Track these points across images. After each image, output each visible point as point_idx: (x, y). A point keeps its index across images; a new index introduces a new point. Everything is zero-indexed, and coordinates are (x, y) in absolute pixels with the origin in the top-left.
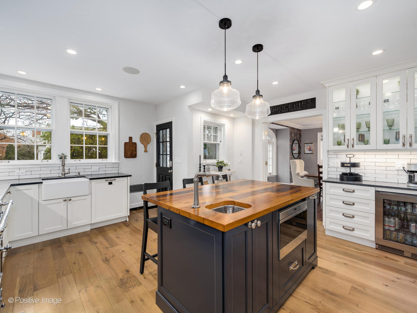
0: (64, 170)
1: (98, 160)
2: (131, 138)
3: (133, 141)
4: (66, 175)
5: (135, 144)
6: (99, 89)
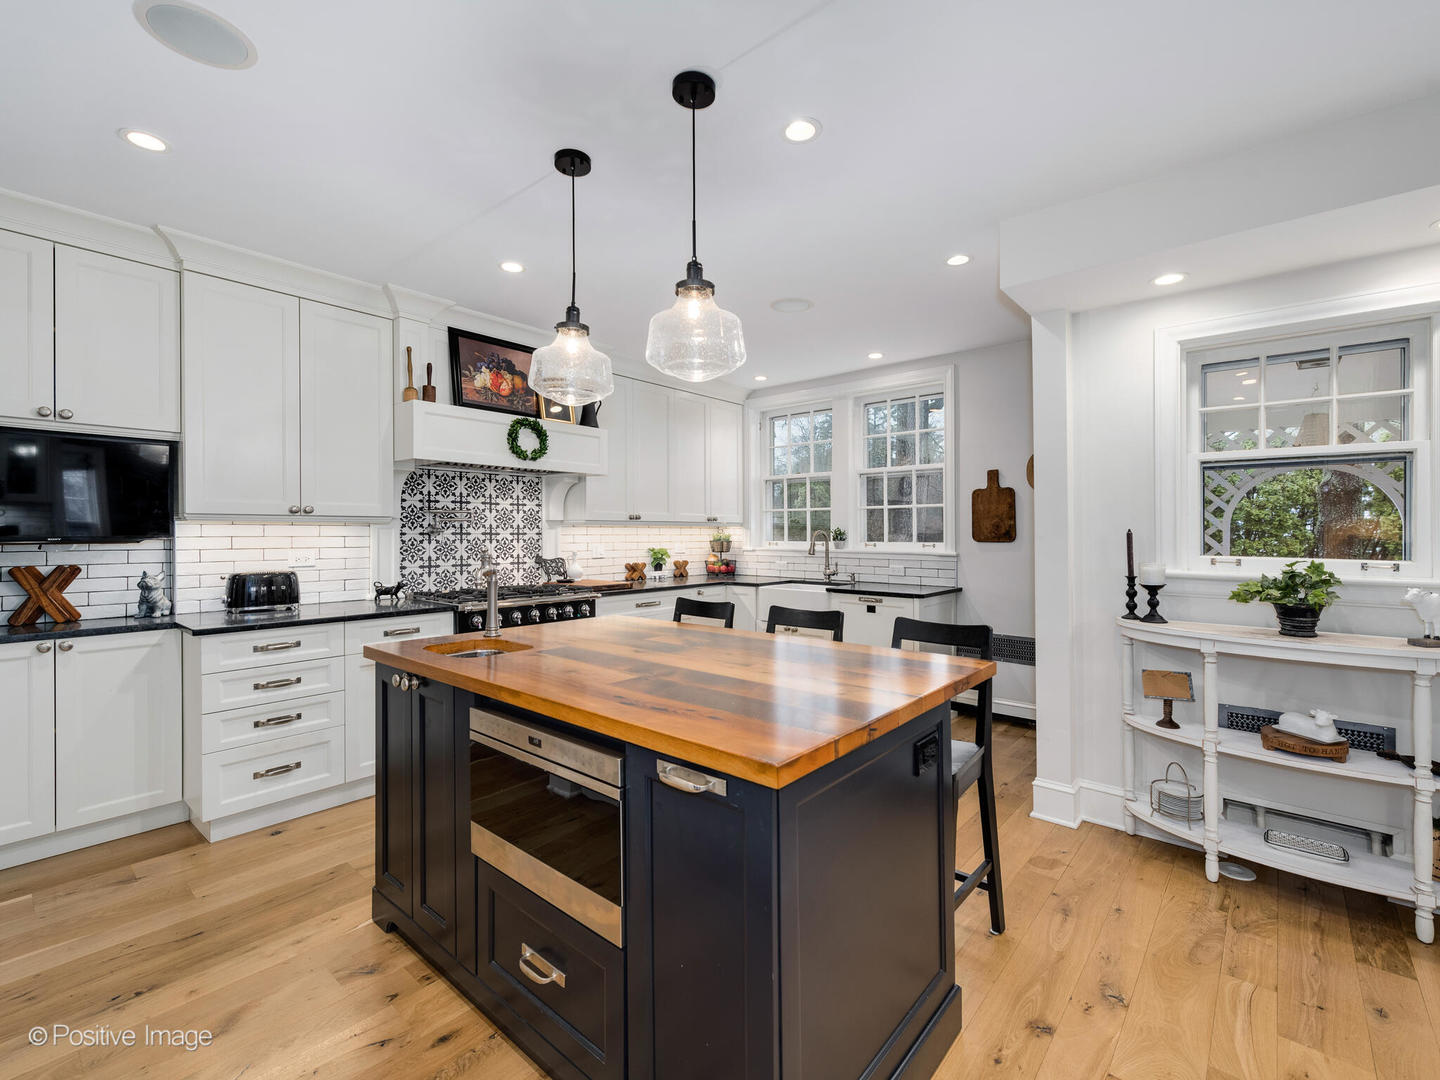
0: (827, 566)
1: (915, 547)
2: (993, 475)
3: (1004, 484)
4: (832, 578)
5: (1011, 492)
6: (876, 356)
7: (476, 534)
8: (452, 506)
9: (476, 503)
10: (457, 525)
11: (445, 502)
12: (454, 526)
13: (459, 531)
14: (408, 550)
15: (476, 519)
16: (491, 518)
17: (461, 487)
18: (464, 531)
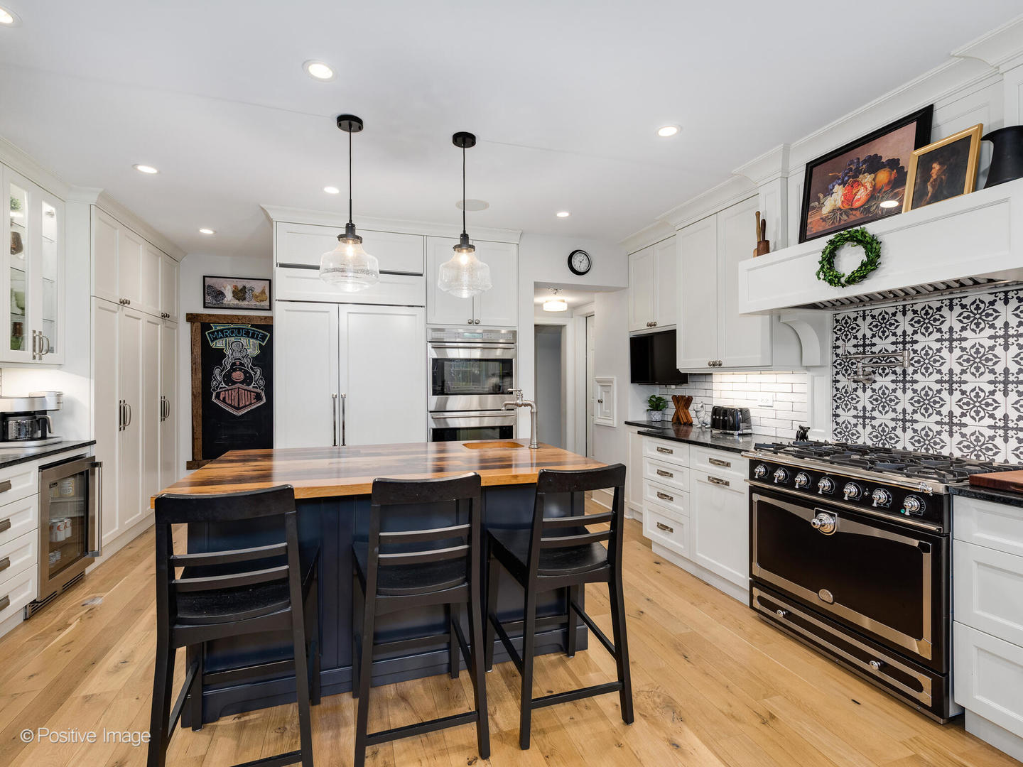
7: (926, 381)
8: (892, 348)
9: (926, 342)
10: (899, 370)
11: (884, 344)
12: (895, 373)
13: (901, 378)
14: (841, 399)
15: (928, 362)
16: (951, 360)
17: (904, 324)
18: (908, 378)
